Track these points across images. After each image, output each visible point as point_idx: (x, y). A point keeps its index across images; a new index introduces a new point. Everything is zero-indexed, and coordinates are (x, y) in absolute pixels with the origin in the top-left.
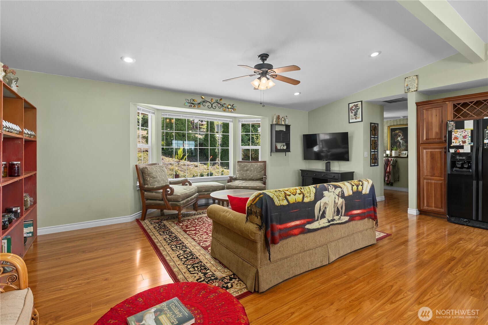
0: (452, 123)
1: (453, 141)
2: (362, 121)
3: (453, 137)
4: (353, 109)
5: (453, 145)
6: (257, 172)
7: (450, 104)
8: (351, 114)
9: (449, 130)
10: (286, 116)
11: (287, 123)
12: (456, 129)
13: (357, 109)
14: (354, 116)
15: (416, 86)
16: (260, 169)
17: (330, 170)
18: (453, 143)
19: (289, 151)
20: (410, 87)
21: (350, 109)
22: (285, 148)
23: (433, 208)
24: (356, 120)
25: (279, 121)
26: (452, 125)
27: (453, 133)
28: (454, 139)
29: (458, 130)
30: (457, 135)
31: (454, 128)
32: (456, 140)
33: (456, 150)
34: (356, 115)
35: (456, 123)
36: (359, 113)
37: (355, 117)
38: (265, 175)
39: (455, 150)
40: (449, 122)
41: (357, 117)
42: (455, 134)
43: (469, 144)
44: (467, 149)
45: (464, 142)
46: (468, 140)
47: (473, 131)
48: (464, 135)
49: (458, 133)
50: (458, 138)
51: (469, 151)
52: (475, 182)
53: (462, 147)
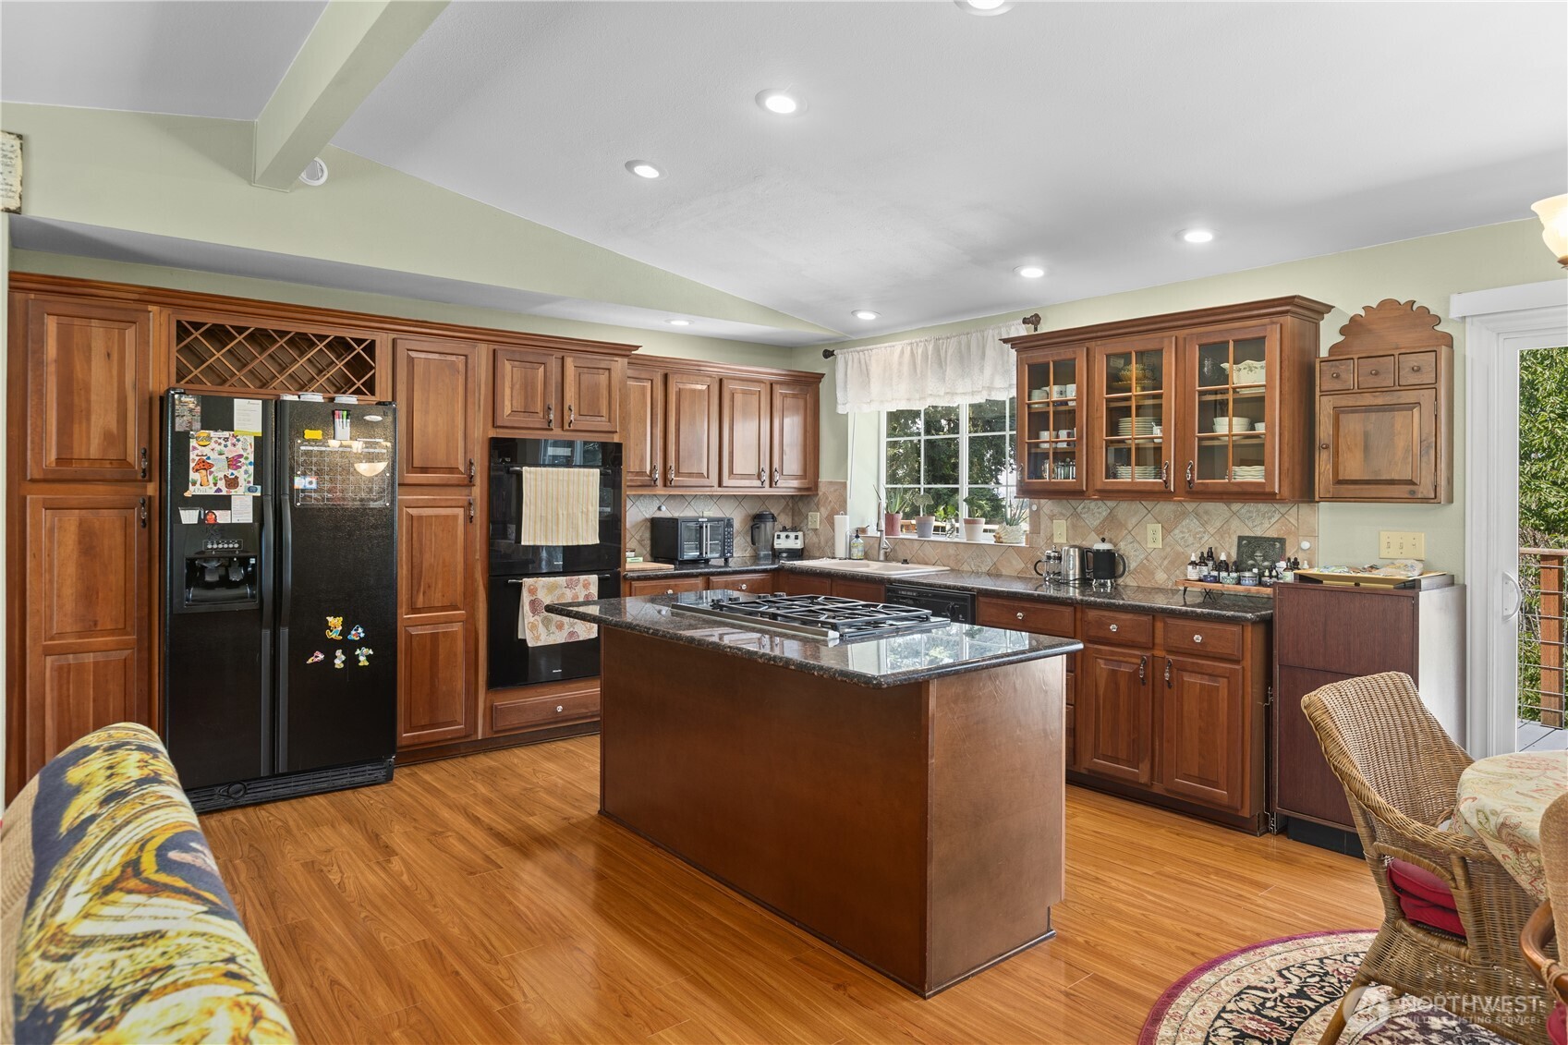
0: (190, 401)
1: (193, 475)
3: (194, 460)
5: (193, 491)
7: (164, 318)
9: (177, 429)
12: (202, 429)
15: (17, 189)
18: (194, 484)
26: (191, 411)
27: (193, 443)
28: (197, 470)
29: (212, 433)
30: (206, 451)
31: (197, 425)
32: (204, 472)
33: (205, 515)
35: (205, 402)
39: (200, 512)
40: (176, 396)
42: (201, 450)
43: (249, 490)
44: (241, 511)
45: (232, 483)
46: (245, 474)
47: (259, 443)
48: (231, 452)
49: (213, 445)
50: (211, 466)
51: (247, 517)
52: (266, 633)
53: (224, 502)
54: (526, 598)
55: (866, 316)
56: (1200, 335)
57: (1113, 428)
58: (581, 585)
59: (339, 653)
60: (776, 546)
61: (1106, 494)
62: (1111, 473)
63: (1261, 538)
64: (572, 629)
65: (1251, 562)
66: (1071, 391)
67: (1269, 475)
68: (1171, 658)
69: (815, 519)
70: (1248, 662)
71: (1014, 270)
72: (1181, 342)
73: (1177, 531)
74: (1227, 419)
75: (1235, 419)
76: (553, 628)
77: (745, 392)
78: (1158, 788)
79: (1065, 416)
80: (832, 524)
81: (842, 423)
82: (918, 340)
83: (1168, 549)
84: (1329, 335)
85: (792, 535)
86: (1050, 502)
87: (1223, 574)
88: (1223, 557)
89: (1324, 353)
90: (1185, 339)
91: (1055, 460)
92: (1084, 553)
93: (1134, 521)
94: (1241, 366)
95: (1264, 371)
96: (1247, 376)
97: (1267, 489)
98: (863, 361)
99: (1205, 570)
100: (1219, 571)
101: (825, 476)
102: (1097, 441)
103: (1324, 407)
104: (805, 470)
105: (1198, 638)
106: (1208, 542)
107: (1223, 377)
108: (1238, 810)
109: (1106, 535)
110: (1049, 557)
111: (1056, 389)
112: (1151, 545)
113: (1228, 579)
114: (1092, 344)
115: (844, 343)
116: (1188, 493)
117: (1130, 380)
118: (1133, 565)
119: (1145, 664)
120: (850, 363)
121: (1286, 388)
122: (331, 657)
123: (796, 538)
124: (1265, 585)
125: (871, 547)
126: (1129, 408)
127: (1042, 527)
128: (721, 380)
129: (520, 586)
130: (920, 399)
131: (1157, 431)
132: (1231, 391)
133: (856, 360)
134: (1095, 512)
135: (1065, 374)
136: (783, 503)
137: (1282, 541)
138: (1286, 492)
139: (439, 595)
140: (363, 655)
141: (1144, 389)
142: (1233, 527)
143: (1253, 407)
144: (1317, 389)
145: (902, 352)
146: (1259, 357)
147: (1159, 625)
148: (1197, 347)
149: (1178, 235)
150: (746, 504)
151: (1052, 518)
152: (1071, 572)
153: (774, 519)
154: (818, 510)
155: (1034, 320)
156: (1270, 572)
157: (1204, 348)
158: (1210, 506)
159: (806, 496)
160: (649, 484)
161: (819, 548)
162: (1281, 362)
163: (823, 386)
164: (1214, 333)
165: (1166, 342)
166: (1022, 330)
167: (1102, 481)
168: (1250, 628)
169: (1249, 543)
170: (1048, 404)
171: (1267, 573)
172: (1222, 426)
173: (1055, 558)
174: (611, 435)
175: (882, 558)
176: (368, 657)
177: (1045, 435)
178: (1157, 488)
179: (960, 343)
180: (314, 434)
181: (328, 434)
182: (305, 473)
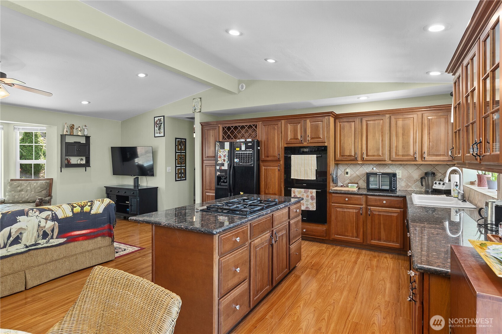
0: (218, 143)
1: (219, 159)
2: (164, 136)
3: (219, 156)
4: (158, 123)
5: (218, 162)
6: (34, 193)
7: (221, 127)
8: (156, 128)
9: (217, 150)
10: (85, 126)
11: (86, 133)
12: (220, 149)
13: (161, 123)
15: (200, 107)
16: (39, 188)
19: (89, 166)
20: (196, 108)
21: (156, 123)
22: (84, 162)
24: (160, 134)
25: (72, 131)
26: (218, 145)
27: (219, 152)
34: (159, 129)
35: (221, 143)
36: (162, 128)
37: (159, 131)
38: (50, 195)
39: (219, 167)
43: (227, 162)
44: (226, 167)
46: (226, 159)
47: (229, 151)
48: (224, 154)
49: (222, 153)
50: (221, 157)
53: (223, 165)
58: (309, 192)
60: (434, 188)
64: (307, 206)
85: (441, 183)
123: (444, 184)
139: (271, 190)
160: (353, 159)
174: (324, 143)
180: (238, 149)
181: (241, 149)
182: (237, 158)
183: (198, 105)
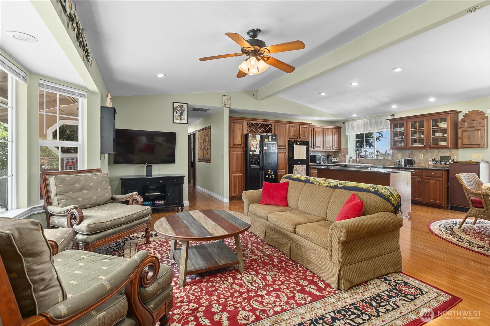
0: (251, 135)
2: (187, 123)
4: (178, 109)
5: (252, 149)
7: (245, 122)
8: (175, 114)
13: (182, 110)
14: (179, 116)
15: (230, 104)
17: (151, 175)
20: (227, 104)
21: (175, 108)
23: (237, 194)
24: (181, 121)
26: (251, 137)
29: (254, 140)
30: (253, 143)
31: (252, 139)
32: (253, 146)
33: (253, 153)
34: (181, 115)
36: (185, 115)
37: (180, 118)
40: (249, 135)
41: (182, 118)
43: (259, 149)
44: (257, 153)
45: (256, 148)
46: (258, 146)
47: (260, 141)
48: (256, 143)
51: (258, 153)
52: (261, 172)
53: (255, 151)
54: (295, 168)
55: (354, 115)
56: (432, 118)
57: (412, 136)
58: (302, 166)
59: (270, 176)
60: (332, 161)
61: (411, 148)
62: (412, 144)
63: (446, 156)
65: (443, 161)
66: (402, 129)
67: (448, 144)
68: (427, 178)
69: (340, 156)
70: (444, 178)
71: (390, 106)
72: (428, 119)
73: (426, 155)
74: (438, 133)
75: (440, 133)
76: (299, 174)
77: (327, 131)
78: (424, 202)
79: (402, 134)
80: (345, 157)
81: (347, 137)
82: (365, 119)
83: (424, 159)
84: (461, 117)
85: (336, 159)
86: (397, 151)
87: (437, 163)
88: (437, 160)
89: (459, 120)
90: (429, 119)
91: (399, 142)
92: (405, 160)
93: (417, 154)
94: (441, 123)
95: (446, 124)
96: (443, 125)
97: (447, 146)
98: (352, 124)
99: (433, 162)
100: (436, 162)
101: (343, 147)
102: (409, 138)
103: (460, 131)
104: (339, 146)
105: (433, 174)
106: (433, 157)
107: (438, 126)
108: (442, 205)
109: (410, 157)
110: (397, 161)
111: (399, 128)
112: (420, 158)
113: (438, 164)
114: (408, 120)
115: (347, 121)
116: (430, 147)
117: (416, 126)
118: (416, 162)
119: (421, 179)
120: (349, 125)
121: (451, 127)
122: (269, 176)
123: (337, 159)
124: (447, 164)
125: (354, 161)
126: (416, 132)
127: (395, 155)
128: (323, 129)
129: (294, 166)
130: (366, 131)
131: (422, 136)
132: (439, 128)
133: (351, 124)
134: (408, 152)
135: (402, 125)
136: (333, 153)
137: (450, 156)
138: (451, 147)
139: (281, 167)
140: (273, 176)
141: (419, 128)
142: (439, 154)
143: (444, 131)
144: (458, 127)
145: (362, 122)
146: (445, 121)
147: (424, 172)
148: (431, 120)
149: (427, 100)
150: (326, 153)
151: (397, 154)
152: (402, 164)
153: (332, 156)
154: (341, 154)
155: (393, 115)
156: (448, 162)
157: (433, 121)
158: (434, 150)
159: (339, 151)
160: (311, 148)
161: (341, 161)
162: (450, 122)
163: (342, 129)
164: (435, 117)
165: (424, 119)
166: (391, 118)
167: (410, 146)
168: (444, 171)
169: (443, 157)
170: (397, 132)
171: (447, 162)
172: (437, 135)
173: (398, 161)
174: (307, 140)
175: (357, 163)
176: (274, 177)
177: (396, 138)
178: (423, 147)
179: (376, 120)
180: (267, 140)
181: (269, 140)
182: (266, 146)
183: (228, 101)
